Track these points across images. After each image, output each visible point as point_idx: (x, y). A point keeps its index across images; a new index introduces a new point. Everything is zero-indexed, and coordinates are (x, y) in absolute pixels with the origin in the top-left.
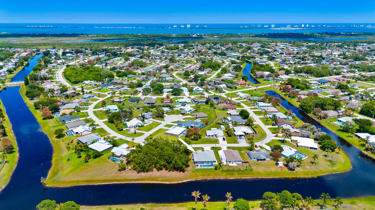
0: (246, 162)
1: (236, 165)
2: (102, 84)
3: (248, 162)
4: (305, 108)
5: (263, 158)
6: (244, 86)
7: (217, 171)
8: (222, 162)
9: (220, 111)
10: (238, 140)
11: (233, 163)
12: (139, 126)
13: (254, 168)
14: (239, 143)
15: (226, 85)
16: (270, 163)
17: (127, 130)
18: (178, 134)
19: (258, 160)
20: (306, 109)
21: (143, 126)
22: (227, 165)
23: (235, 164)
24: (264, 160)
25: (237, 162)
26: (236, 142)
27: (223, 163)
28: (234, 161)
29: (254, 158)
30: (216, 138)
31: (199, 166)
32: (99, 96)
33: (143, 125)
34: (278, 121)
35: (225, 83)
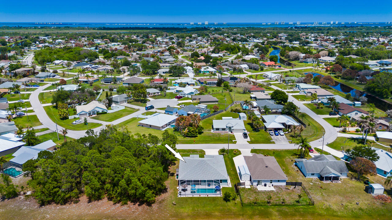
0: (295, 184)
1: (272, 189)
2: (77, 63)
3: (300, 184)
4: (376, 90)
5: (333, 174)
6: (273, 68)
7: (230, 204)
8: (241, 182)
9: (238, 94)
10: (272, 137)
11: (265, 185)
12: (98, 113)
13: (317, 197)
14: (274, 143)
15: (249, 66)
16: (351, 187)
17: (75, 118)
18: (160, 126)
19: (321, 178)
20: (379, 92)
21: (106, 113)
22: (253, 190)
23: (270, 188)
24: (336, 178)
25: (275, 184)
26: (269, 141)
27: (244, 184)
28: (267, 181)
29: (313, 174)
30: (230, 133)
31: (189, 192)
32: (64, 76)
33: (105, 111)
34: (339, 108)
35: (246, 64)
